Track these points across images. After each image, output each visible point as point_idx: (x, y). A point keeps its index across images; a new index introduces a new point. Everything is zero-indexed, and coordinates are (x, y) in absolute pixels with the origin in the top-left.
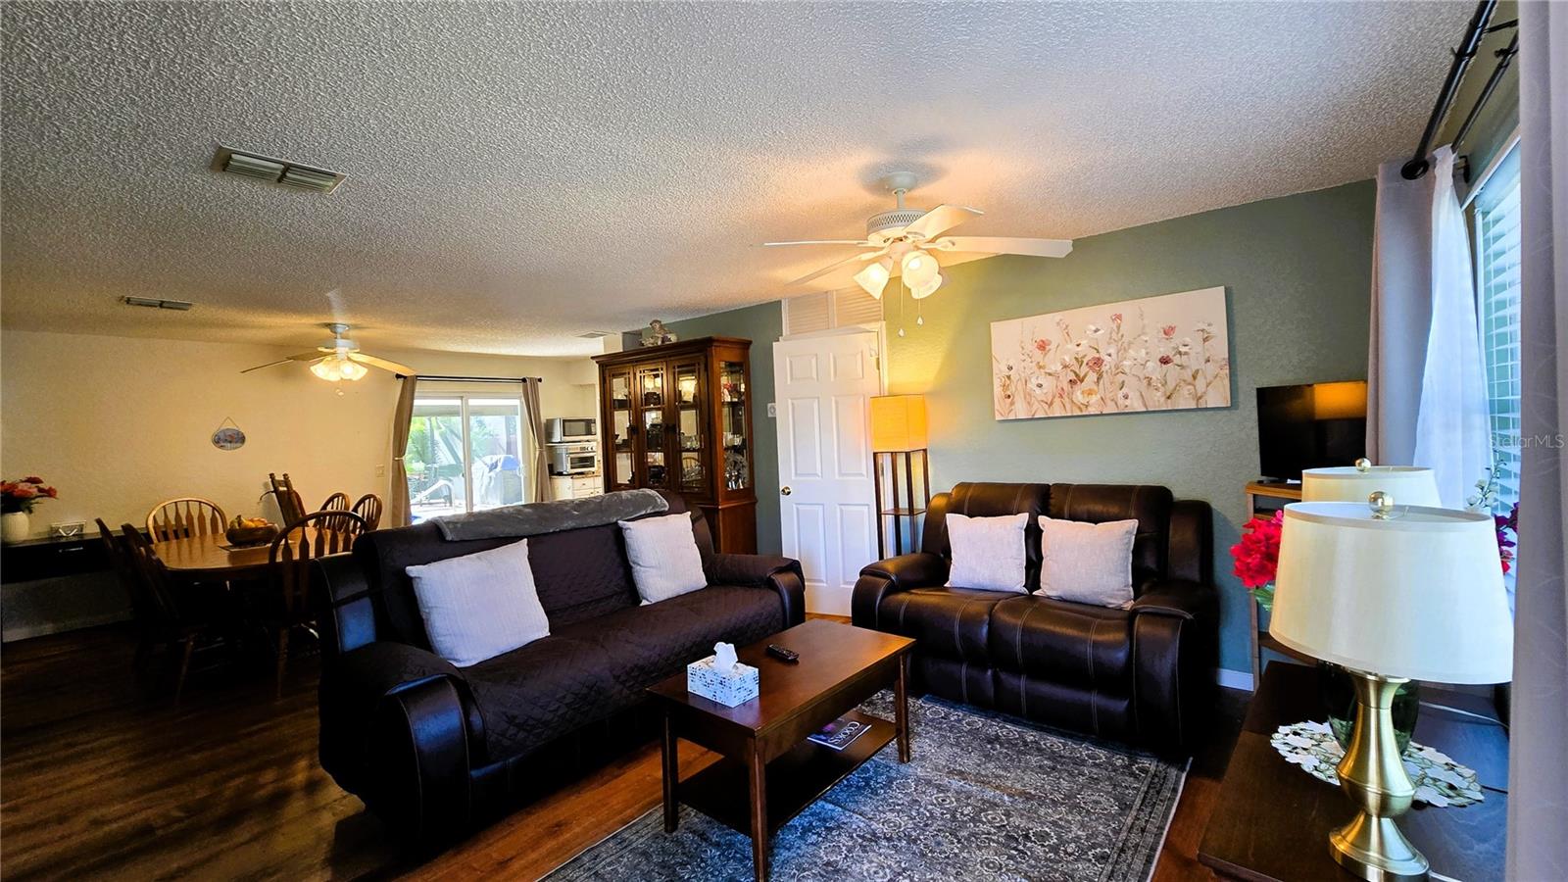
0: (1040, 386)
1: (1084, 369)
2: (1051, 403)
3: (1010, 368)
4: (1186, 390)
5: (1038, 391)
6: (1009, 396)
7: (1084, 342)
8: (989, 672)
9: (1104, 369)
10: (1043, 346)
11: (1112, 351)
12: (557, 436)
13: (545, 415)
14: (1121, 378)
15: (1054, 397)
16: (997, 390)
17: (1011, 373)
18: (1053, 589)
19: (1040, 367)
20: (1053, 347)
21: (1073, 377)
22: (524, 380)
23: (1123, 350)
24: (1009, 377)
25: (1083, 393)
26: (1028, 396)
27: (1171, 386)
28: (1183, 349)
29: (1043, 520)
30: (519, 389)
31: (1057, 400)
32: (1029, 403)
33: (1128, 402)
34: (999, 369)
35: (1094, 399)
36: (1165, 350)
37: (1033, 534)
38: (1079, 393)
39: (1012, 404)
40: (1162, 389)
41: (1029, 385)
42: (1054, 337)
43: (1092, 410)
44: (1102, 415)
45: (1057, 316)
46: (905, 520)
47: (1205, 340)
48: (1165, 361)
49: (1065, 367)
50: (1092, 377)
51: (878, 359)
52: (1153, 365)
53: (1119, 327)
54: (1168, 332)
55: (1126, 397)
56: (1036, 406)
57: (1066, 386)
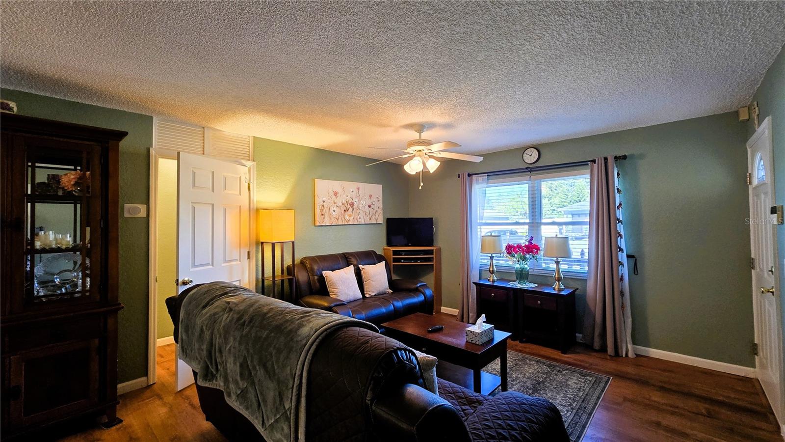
0: (334, 211)
1: (349, 206)
2: (338, 219)
3: (324, 202)
4: (374, 217)
5: (334, 213)
6: (323, 215)
7: (349, 195)
9: (354, 207)
10: (336, 194)
11: (357, 200)
14: (359, 211)
15: (339, 216)
16: (318, 211)
17: (324, 204)
19: (335, 203)
20: (339, 195)
21: (346, 209)
23: (359, 201)
24: (323, 206)
25: (348, 215)
26: (329, 215)
27: (371, 215)
28: (374, 203)
31: (340, 218)
32: (330, 218)
33: (360, 220)
34: (319, 201)
35: (352, 218)
36: (370, 203)
39: (324, 218)
41: (330, 210)
42: (340, 191)
43: (351, 223)
44: (353, 225)
45: (341, 183)
47: (378, 201)
48: (369, 206)
49: (343, 204)
50: (351, 209)
51: (249, 185)
52: (367, 207)
53: (358, 192)
54: (371, 196)
55: (360, 218)
56: (333, 219)
57: (343, 212)
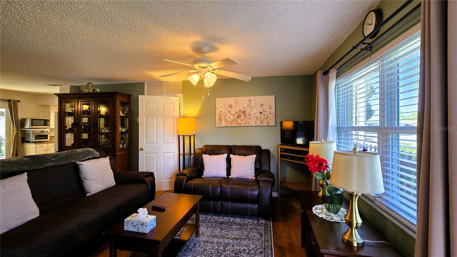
0: (229, 117)
1: (241, 114)
2: (232, 123)
3: (221, 112)
4: (265, 121)
5: (229, 119)
6: (220, 120)
7: (241, 106)
8: (220, 202)
9: (246, 114)
10: (230, 106)
11: (248, 109)
12: (28, 125)
13: (20, 116)
14: (250, 117)
15: (233, 121)
16: (217, 118)
17: (221, 113)
18: (235, 175)
19: (229, 112)
20: (233, 107)
21: (238, 116)
22: (9, 101)
23: (251, 109)
24: (221, 114)
25: (240, 120)
26: (226, 120)
27: (262, 119)
28: (265, 110)
29: (231, 156)
30: (6, 104)
31: (234, 122)
32: (226, 122)
33: (252, 123)
34: (218, 111)
35: (243, 122)
36: (261, 110)
37: (229, 160)
38: (239, 120)
39: (221, 122)
40: (260, 120)
41: (226, 117)
42: (234, 104)
43: (243, 125)
44: (245, 126)
45: (235, 98)
46: (186, 157)
47: (270, 108)
48: (261, 113)
49: (236, 112)
50: (243, 116)
51: (180, 106)
52: (258, 114)
53: (250, 103)
54: (262, 105)
55: (251, 122)
56: (228, 123)
57: (236, 118)
